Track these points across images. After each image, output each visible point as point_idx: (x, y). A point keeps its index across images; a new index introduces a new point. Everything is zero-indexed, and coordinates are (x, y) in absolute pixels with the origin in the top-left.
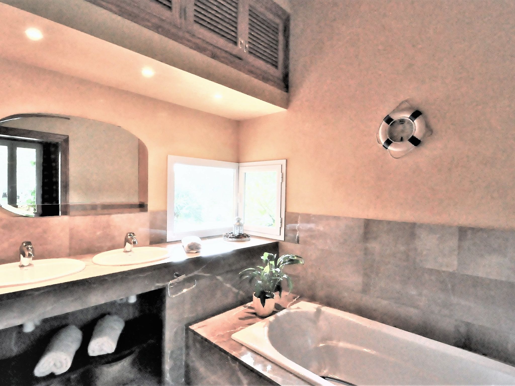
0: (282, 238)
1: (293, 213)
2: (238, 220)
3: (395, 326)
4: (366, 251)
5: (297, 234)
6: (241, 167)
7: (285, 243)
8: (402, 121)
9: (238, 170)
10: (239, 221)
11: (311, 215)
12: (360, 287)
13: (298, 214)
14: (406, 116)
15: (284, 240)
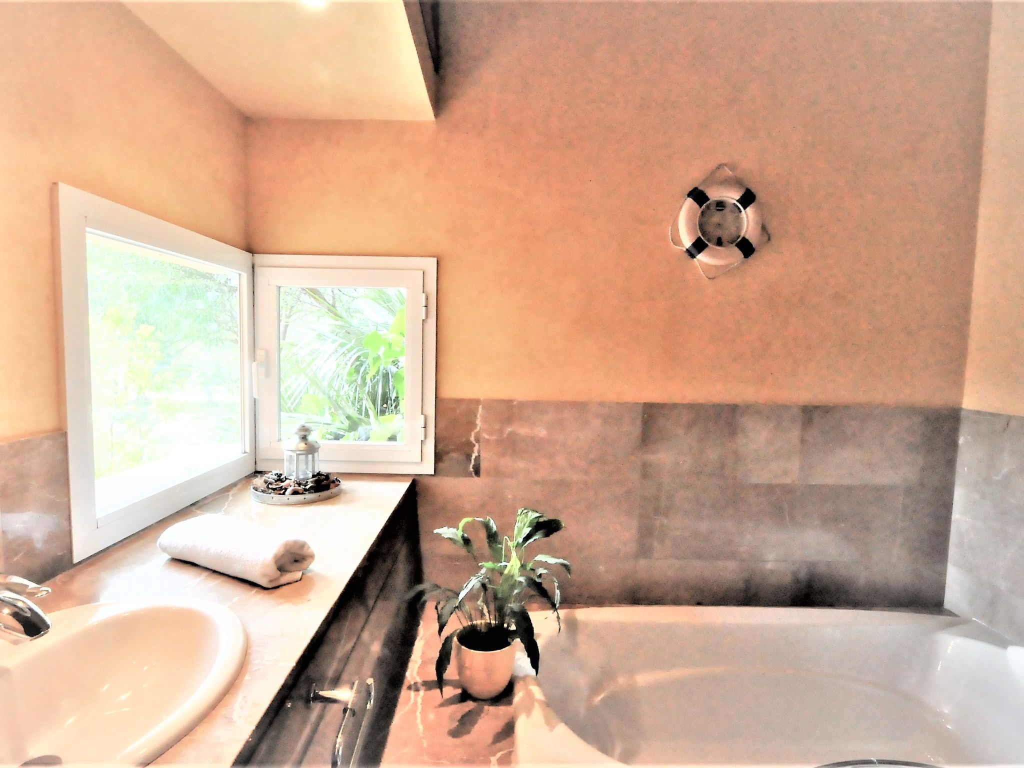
0: (428, 468)
1: (460, 401)
2: (303, 433)
3: (699, 604)
4: (646, 471)
5: (473, 452)
6: (260, 267)
7: (436, 480)
8: (721, 205)
9: (251, 277)
10: (304, 438)
11: (515, 403)
12: (632, 547)
13: (477, 402)
14: (732, 196)
15: (433, 473)
